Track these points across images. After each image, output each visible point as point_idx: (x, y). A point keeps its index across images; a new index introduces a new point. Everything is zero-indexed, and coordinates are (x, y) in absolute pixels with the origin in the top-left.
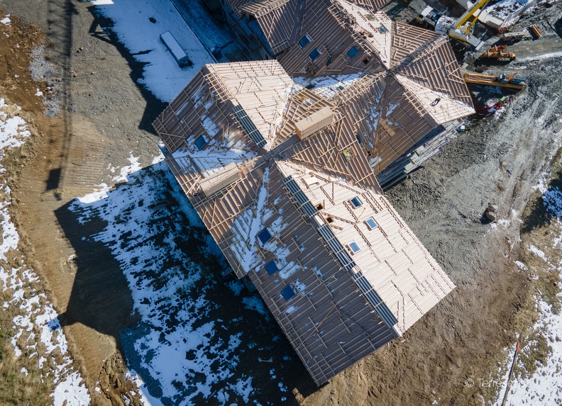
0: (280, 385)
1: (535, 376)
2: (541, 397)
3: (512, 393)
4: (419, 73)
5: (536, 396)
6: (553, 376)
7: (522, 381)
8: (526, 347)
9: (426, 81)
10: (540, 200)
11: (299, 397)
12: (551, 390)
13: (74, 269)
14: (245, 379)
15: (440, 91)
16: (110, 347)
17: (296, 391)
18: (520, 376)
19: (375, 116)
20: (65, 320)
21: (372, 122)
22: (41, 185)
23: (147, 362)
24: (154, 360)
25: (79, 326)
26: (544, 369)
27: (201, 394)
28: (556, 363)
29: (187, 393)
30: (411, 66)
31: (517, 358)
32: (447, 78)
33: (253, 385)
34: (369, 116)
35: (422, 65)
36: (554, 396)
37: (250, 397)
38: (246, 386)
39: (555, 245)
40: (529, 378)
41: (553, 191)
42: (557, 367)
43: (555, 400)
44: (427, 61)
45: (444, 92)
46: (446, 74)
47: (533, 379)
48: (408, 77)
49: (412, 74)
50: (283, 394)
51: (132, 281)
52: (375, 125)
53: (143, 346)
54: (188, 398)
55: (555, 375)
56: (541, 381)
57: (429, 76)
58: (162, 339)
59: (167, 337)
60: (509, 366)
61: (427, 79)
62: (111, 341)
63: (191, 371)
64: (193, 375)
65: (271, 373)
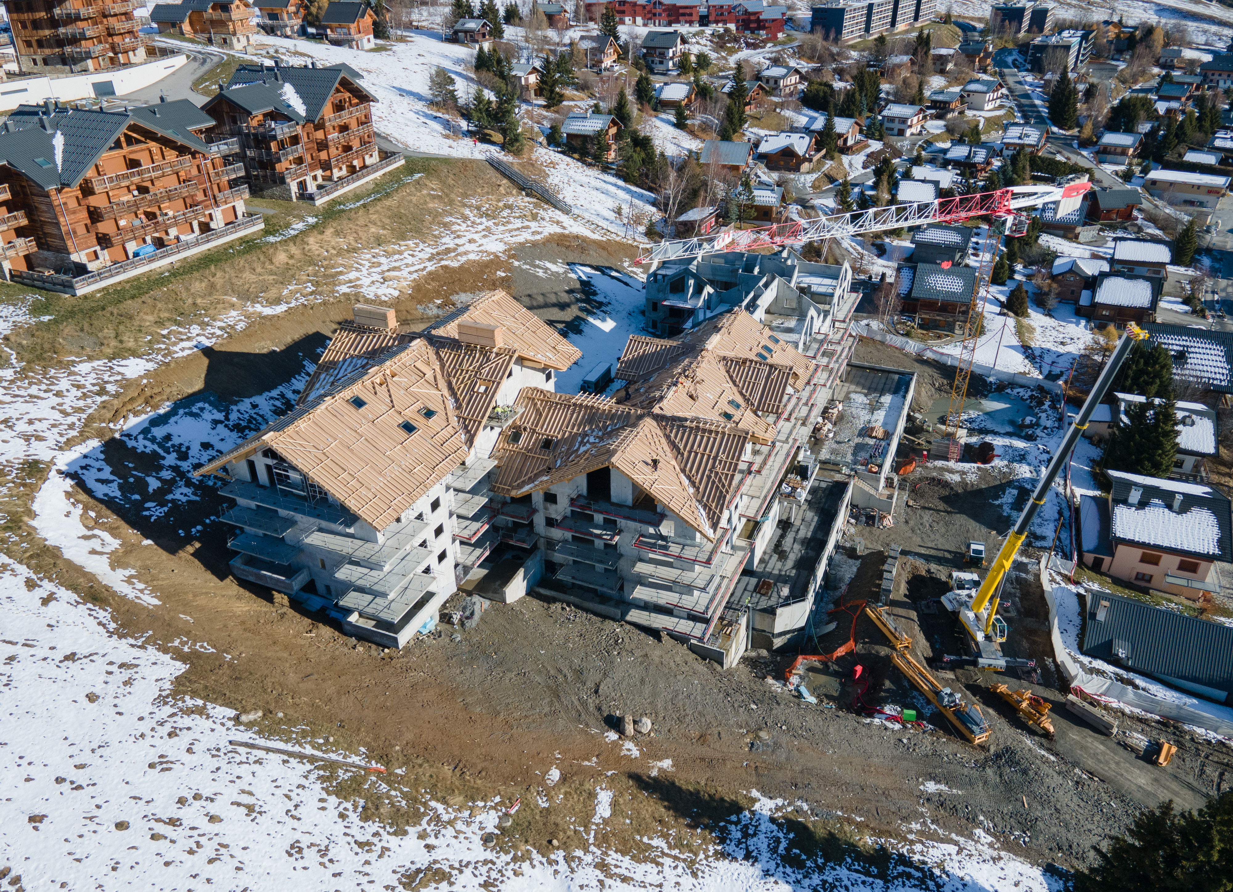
0: (199, 528)
1: (333, 800)
2: (294, 813)
3: (285, 762)
4: (681, 440)
5: (294, 803)
6: (345, 834)
7: (313, 777)
8: (384, 785)
9: (683, 455)
10: (738, 809)
11: (190, 549)
12: (316, 831)
13: (265, 351)
14: (194, 494)
15: (689, 478)
16: (192, 385)
17: (197, 545)
18: (321, 773)
19: (592, 440)
20: (207, 352)
21: (582, 443)
22: (339, 318)
23: (186, 413)
24: (189, 419)
25: (205, 361)
26: (354, 817)
27: (164, 458)
28: (375, 840)
29: (160, 445)
30: (679, 427)
31: (354, 769)
32: (711, 472)
33: (189, 502)
34: (585, 435)
35: (692, 437)
36: (305, 841)
37: (173, 501)
38: (186, 495)
39: (645, 840)
40: (323, 788)
41: (775, 827)
42: (368, 843)
43: (298, 841)
44: (702, 437)
45: (693, 484)
46: (713, 466)
47: (324, 795)
48: (665, 435)
49: (672, 435)
50: (188, 532)
51: (275, 393)
52: (582, 449)
53: (202, 409)
54: (156, 447)
55: (349, 839)
56: (325, 812)
57: (690, 452)
58: (216, 422)
59: (220, 427)
60: (333, 756)
61: (686, 454)
62: (199, 385)
63: (188, 448)
64: (184, 449)
65: (212, 518)
